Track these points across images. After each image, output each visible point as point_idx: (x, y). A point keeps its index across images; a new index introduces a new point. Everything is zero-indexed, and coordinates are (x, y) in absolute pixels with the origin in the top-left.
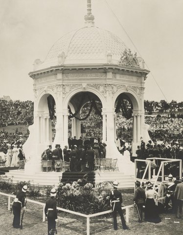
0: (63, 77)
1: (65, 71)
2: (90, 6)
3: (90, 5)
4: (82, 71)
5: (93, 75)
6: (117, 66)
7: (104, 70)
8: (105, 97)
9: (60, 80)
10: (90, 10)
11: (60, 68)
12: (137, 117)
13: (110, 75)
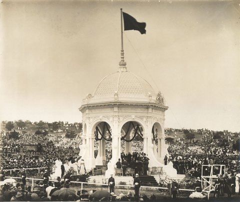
0: (118, 109)
1: (121, 105)
3: (123, 54)
4: (132, 106)
5: (139, 109)
6: (155, 104)
7: (146, 106)
8: (147, 126)
9: (116, 112)
10: (123, 58)
11: (118, 104)
12: (160, 139)
13: (150, 110)
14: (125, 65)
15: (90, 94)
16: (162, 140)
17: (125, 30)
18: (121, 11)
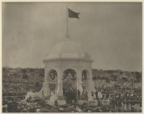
1: (62, 60)
2: (68, 29)
3: (68, 31)
8: (78, 71)
10: (68, 33)
12: (89, 79)
13: (80, 62)
14: (69, 37)
15: (47, 54)
16: (90, 80)
17: (69, 17)
18: (67, 7)
